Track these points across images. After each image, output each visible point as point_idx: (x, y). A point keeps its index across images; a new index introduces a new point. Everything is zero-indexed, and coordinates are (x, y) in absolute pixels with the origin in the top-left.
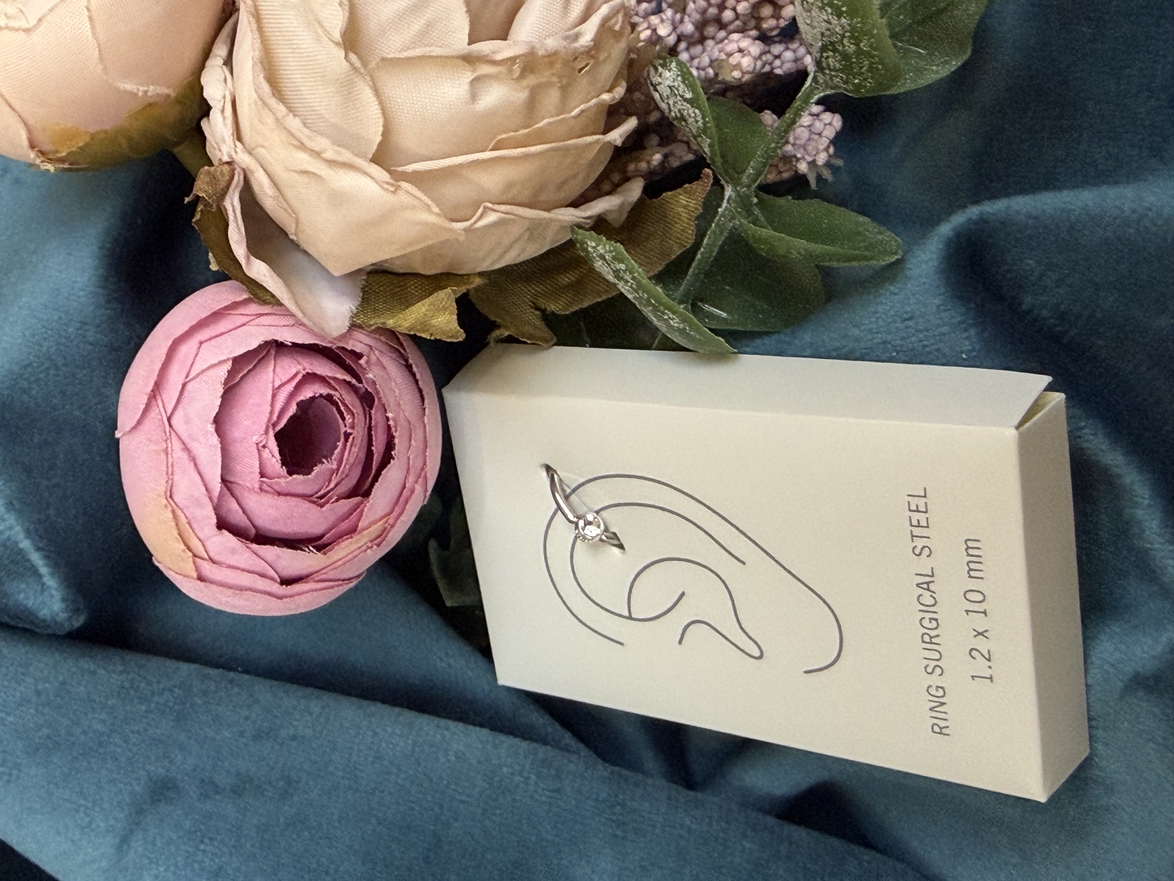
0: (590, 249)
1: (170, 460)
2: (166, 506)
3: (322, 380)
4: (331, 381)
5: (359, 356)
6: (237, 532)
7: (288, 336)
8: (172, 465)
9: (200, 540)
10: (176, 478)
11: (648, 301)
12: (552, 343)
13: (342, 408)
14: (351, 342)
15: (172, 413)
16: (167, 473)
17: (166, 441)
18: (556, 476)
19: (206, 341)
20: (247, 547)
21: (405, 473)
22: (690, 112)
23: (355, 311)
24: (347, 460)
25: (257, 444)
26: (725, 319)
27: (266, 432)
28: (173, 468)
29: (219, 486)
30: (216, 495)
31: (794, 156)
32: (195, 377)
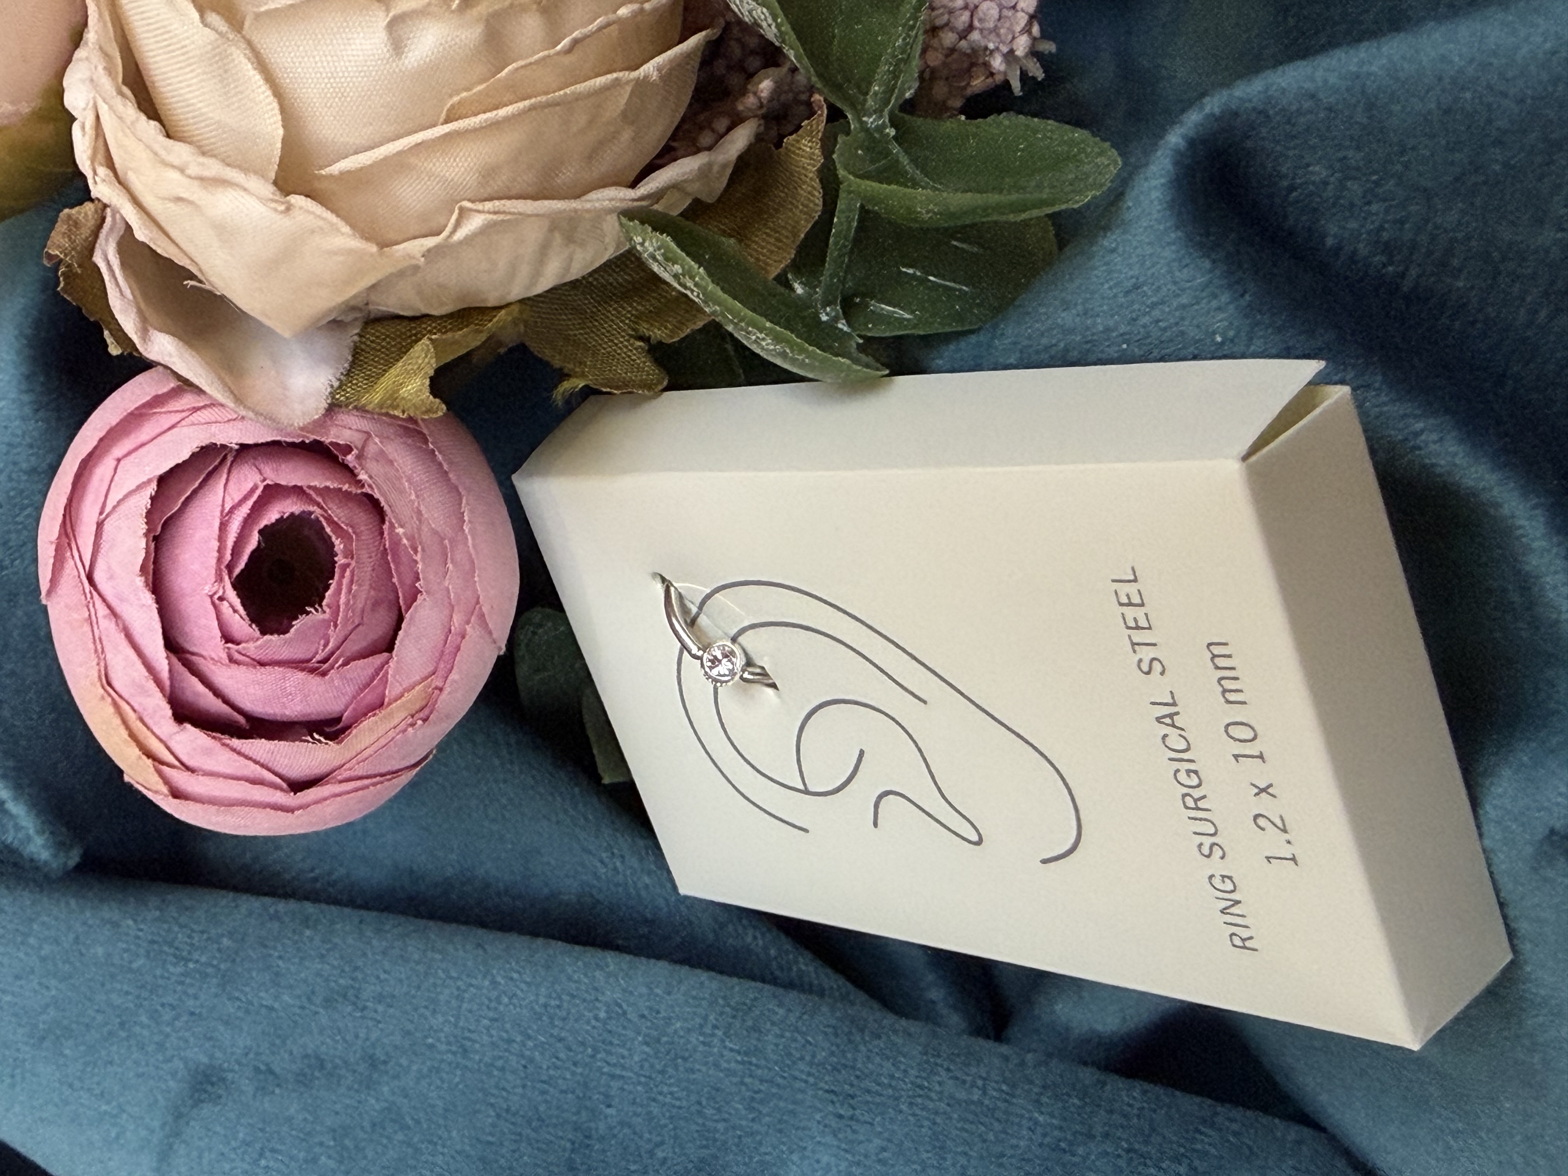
0: (639, 248)
1: (97, 632)
2: (103, 698)
3: (298, 491)
4: (311, 492)
5: (349, 449)
7: (232, 436)
8: (100, 639)
9: (161, 740)
10: (109, 656)
14: (333, 431)
15: (91, 567)
16: (97, 652)
17: (88, 607)
18: (672, 589)
19: (125, 456)
20: (224, 744)
21: (447, 612)
23: (336, 384)
24: (347, 603)
25: (211, 597)
26: (901, 320)
27: (219, 579)
28: (101, 643)
29: (166, 662)
30: (165, 675)
31: (986, 48)
32: (112, 511)
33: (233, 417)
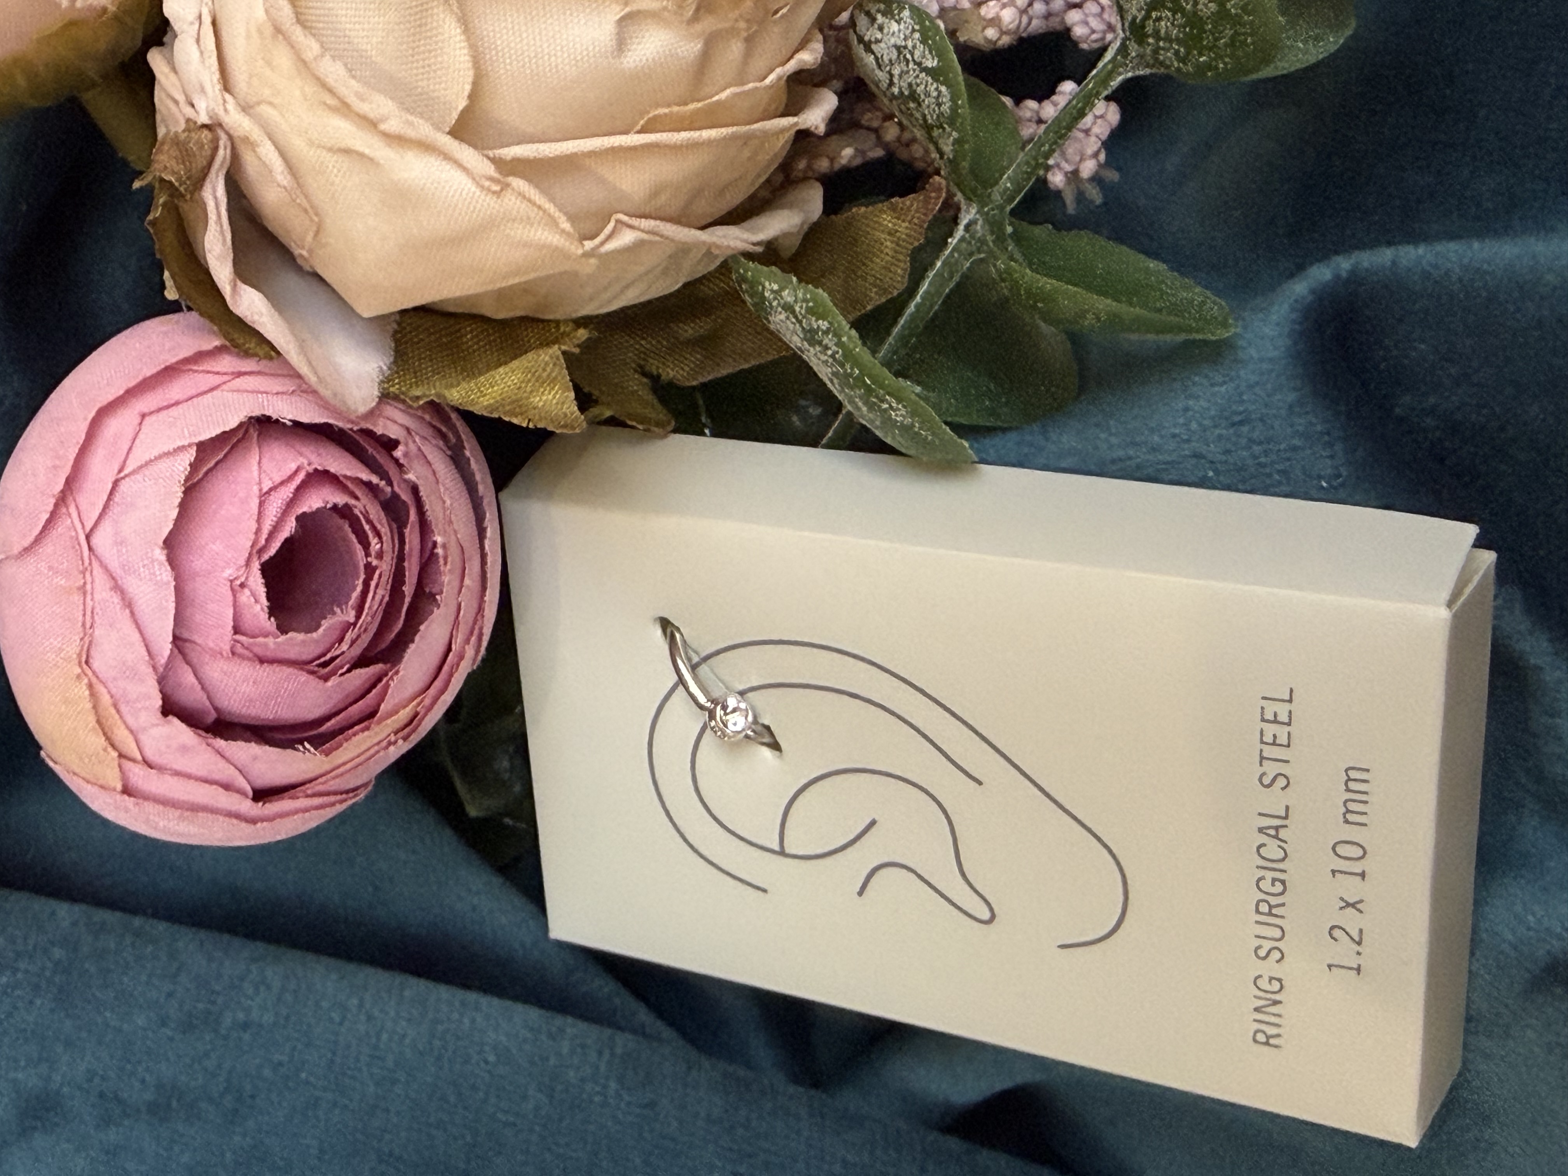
0: (766, 294)
1: (89, 603)
2: (78, 677)
3: (335, 480)
4: (349, 484)
5: (393, 444)
6: (190, 718)
7: (288, 411)
8: (93, 613)
9: (131, 732)
10: (98, 633)
11: (859, 380)
12: (670, 428)
13: (364, 526)
14: (381, 422)
15: (92, 530)
16: (84, 625)
17: (83, 573)
18: (678, 636)
19: (151, 413)
20: (208, 745)
21: (451, 628)
22: (930, 88)
23: (387, 373)
24: (370, 607)
25: (231, 581)
27: (248, 563)
28: (93, 617)
29: (170, 646)
30: (162, 660)
32: (133, 472)
33: (284, 389)
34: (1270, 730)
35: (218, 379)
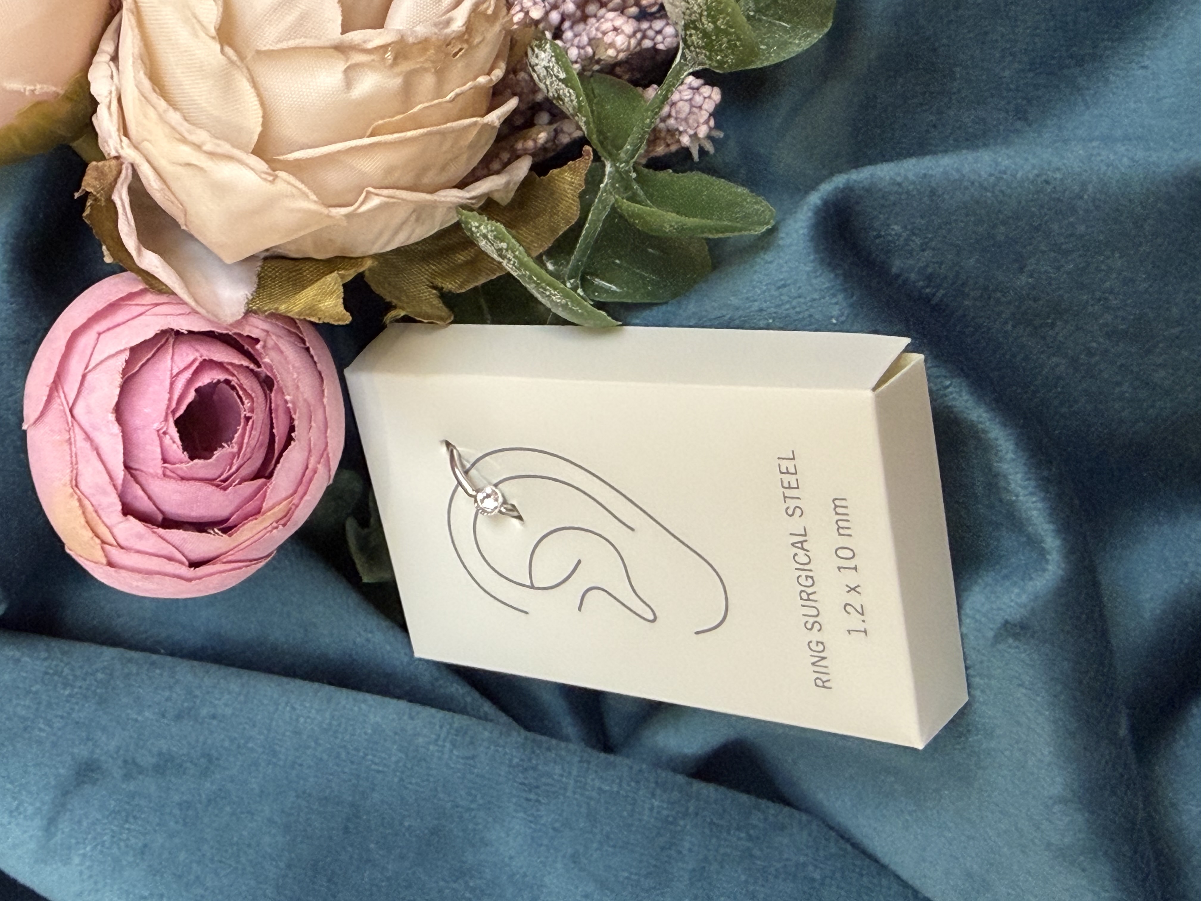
0: (474, 229)
1: (74, 449)
2: (72, 495)
3: (220, 365)
4: (230, 367)
5: (257, 341)
6: (144, 518)
7: (184, 325)
8: (76, 454)
9: (108, 527)
10: (81, 467)
11: (530, 278)
12: (449, 321)
13: (241, 393)
14: (247, 328)
15: (74, 404)
16: (72, 463)
17: (69, 431)
18: (455, 451)
19: (104, 332)
20: (154, 532)
21: (306, 454)
22: (565, 91)
23: (250, 297)
24: (248, 443)
25: (158, 431)
26: (614, 292)
27: (166, 420)
28: (76, 457)
29: (122, 473)
30: (119, 482)
31: (677, 129)
32: (95, 368)
33: (183, 312)
34: (786, 478)
35: (144, 309)
